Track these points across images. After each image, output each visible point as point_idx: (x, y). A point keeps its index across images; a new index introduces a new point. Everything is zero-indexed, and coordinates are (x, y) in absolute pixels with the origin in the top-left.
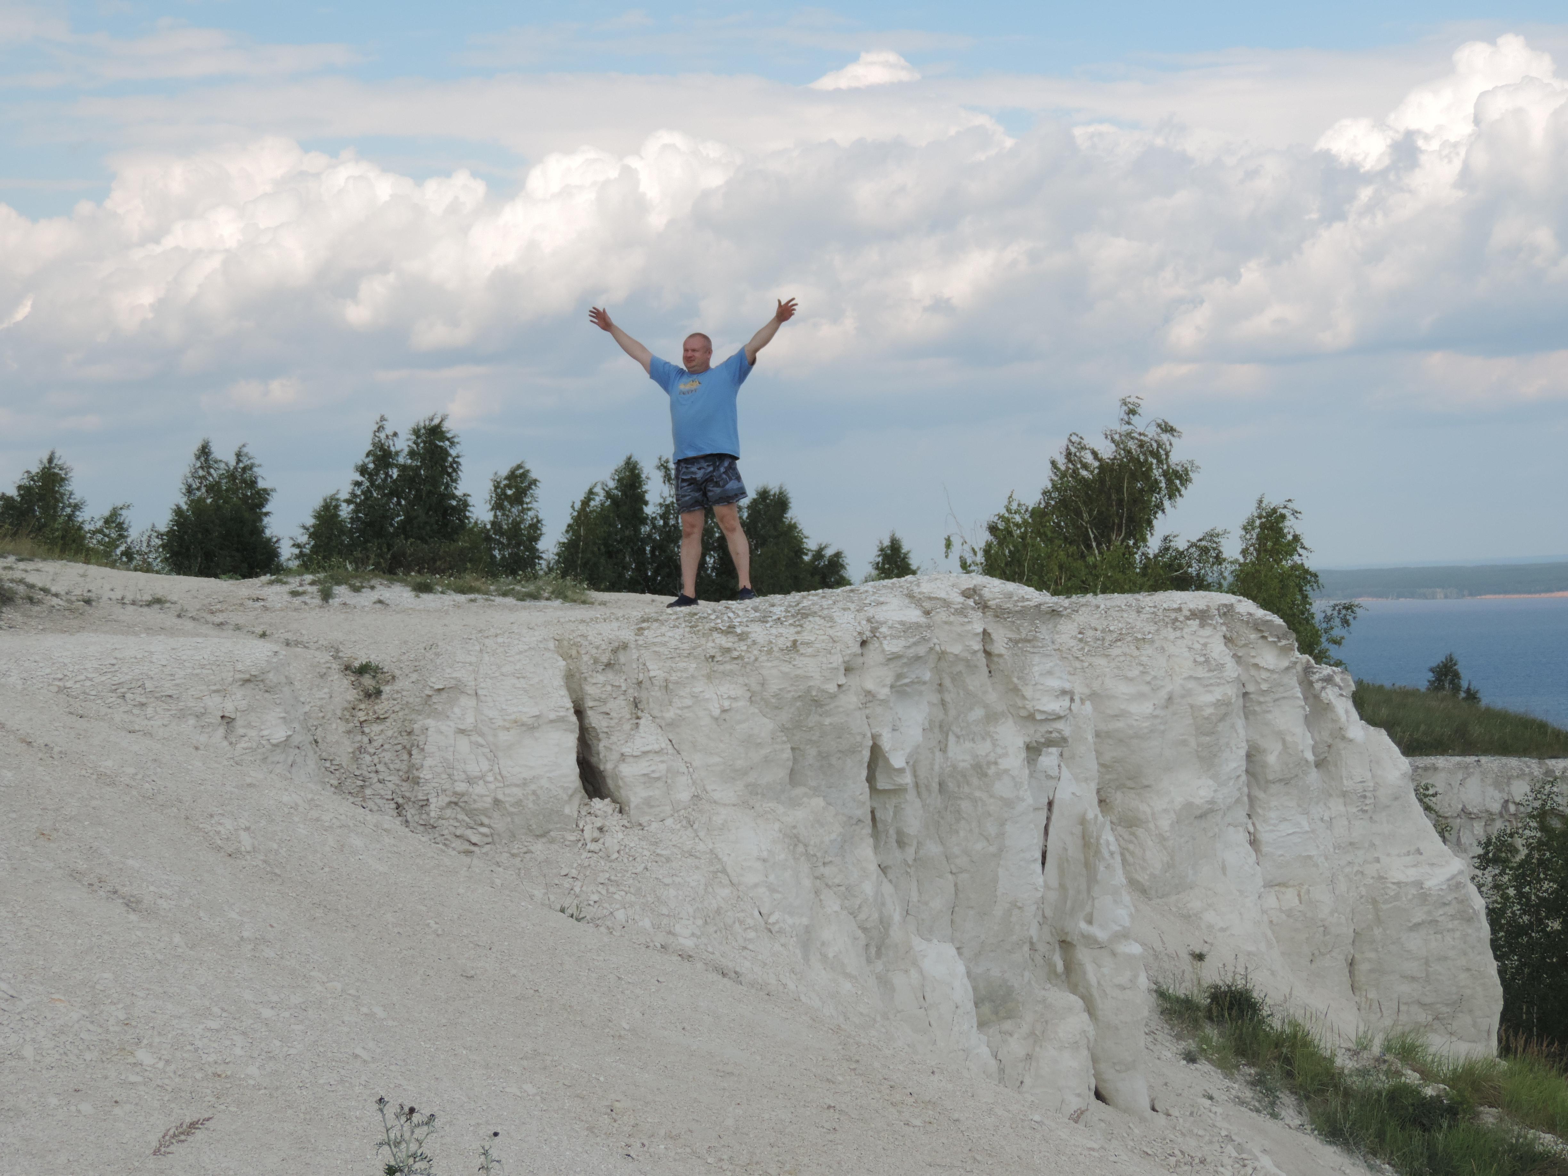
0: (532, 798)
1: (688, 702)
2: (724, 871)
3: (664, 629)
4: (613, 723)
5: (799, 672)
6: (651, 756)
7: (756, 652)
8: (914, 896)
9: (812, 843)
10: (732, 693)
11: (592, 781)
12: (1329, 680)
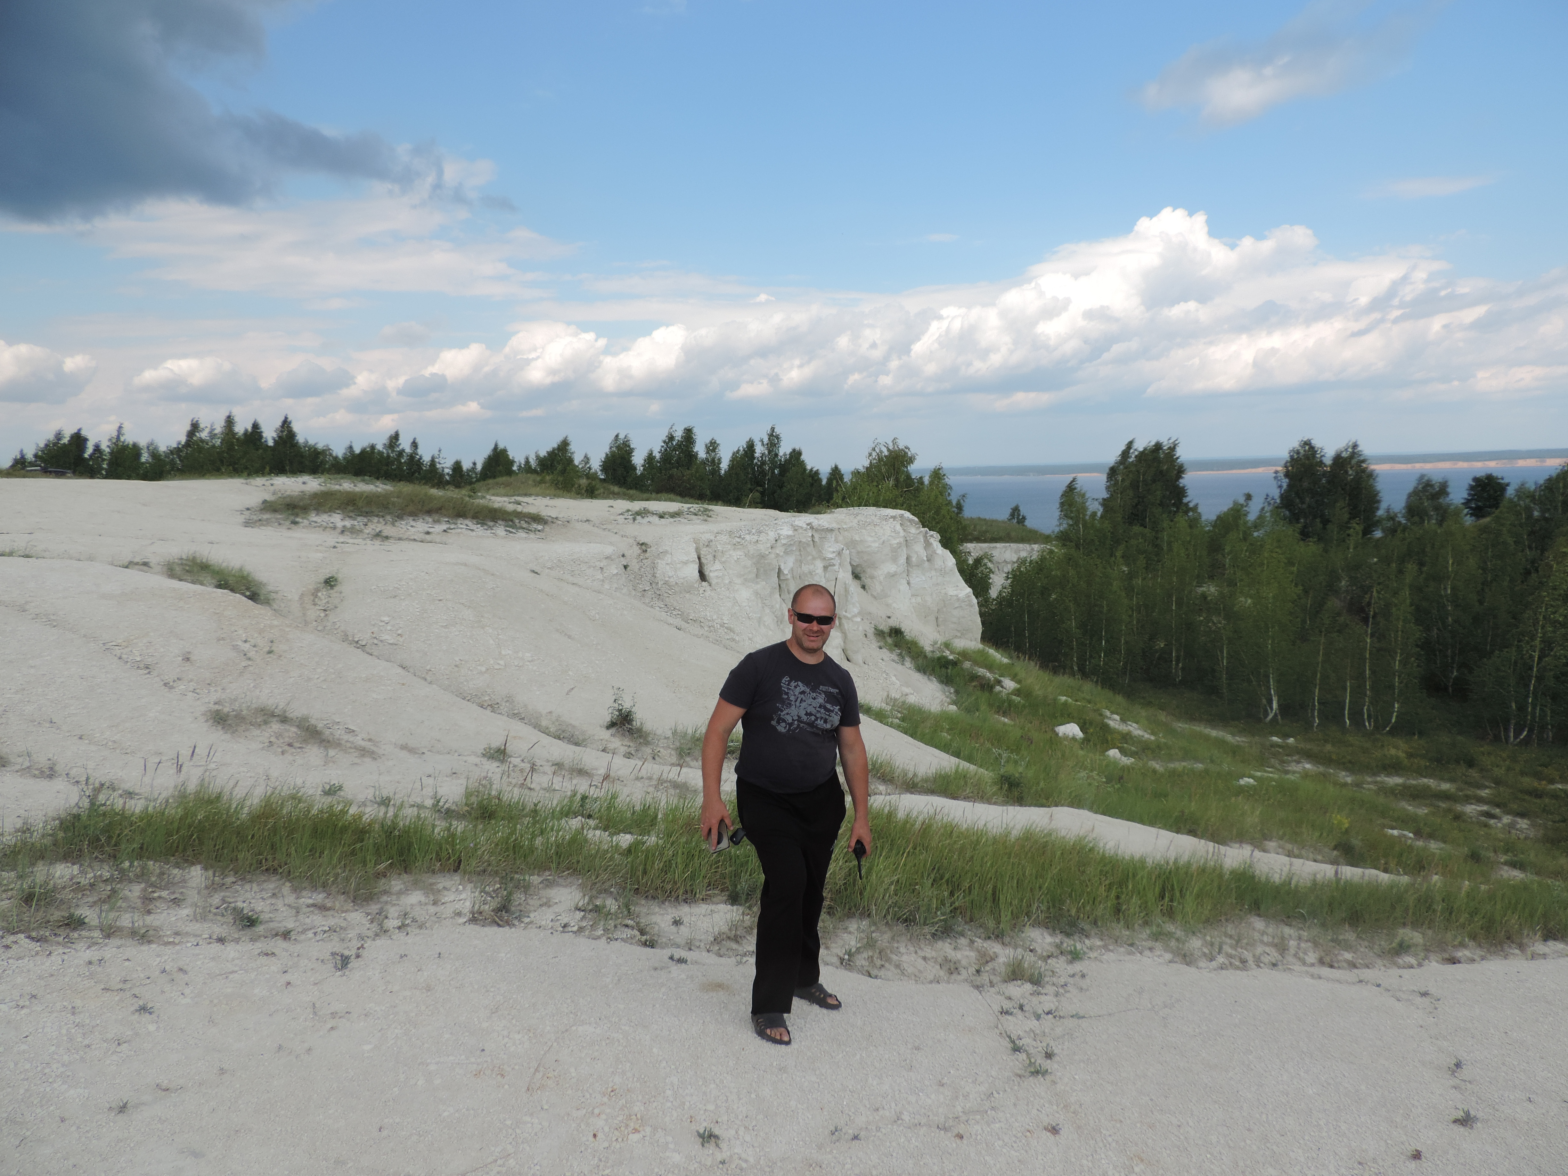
0: (686, 582)
2: (737, 602)
3: (722, 536)
4: (708, 562)
5: (758, 548)
6: (718, 570)
9: (762, 594)
11: (703, 576)
12: (932, 536)
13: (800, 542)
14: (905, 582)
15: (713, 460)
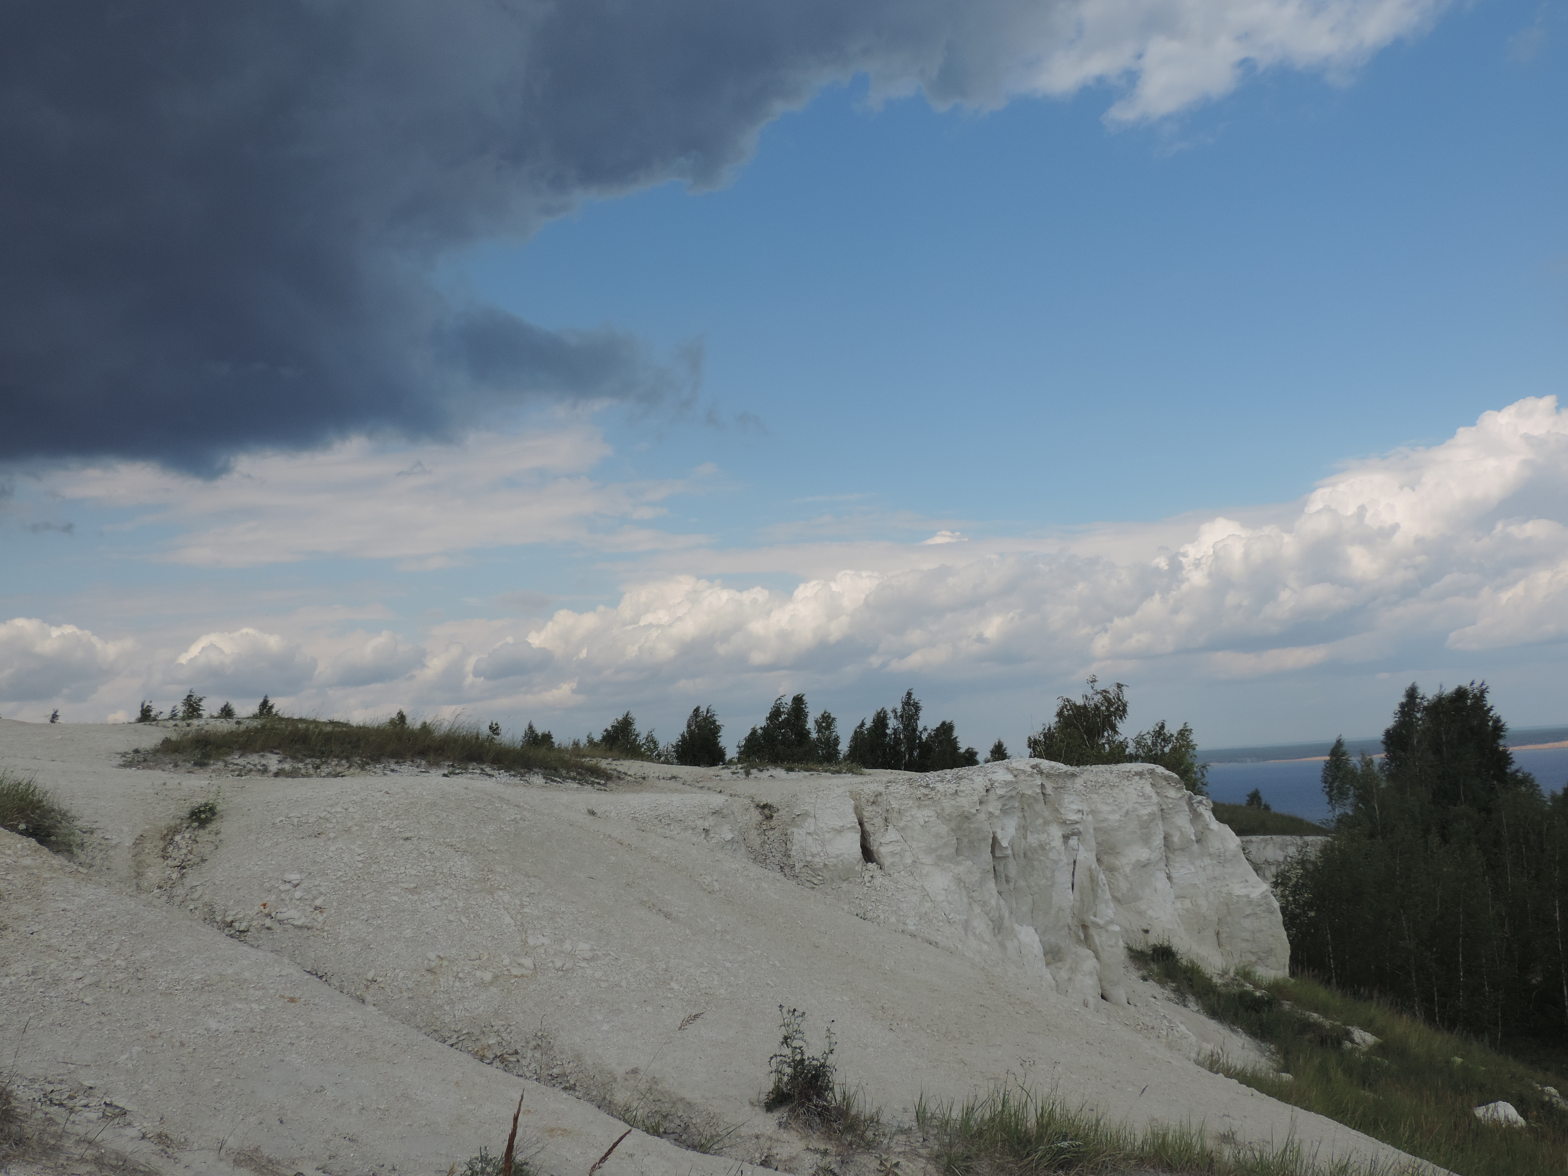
0: (840, 863)
1: (910, 818)
2: (928, 895)
3: (898, 786)
4: (876, 829)
5: (959, 804)
6: (893, 843)
7: (939, 796)
8: (1014, 905)
9: (967, 882)
10: (929, 814)
11: (868, 854)
12: (1200, 802)
13: (1023, 795)
14: (1162, 876)
15: (828, 739)
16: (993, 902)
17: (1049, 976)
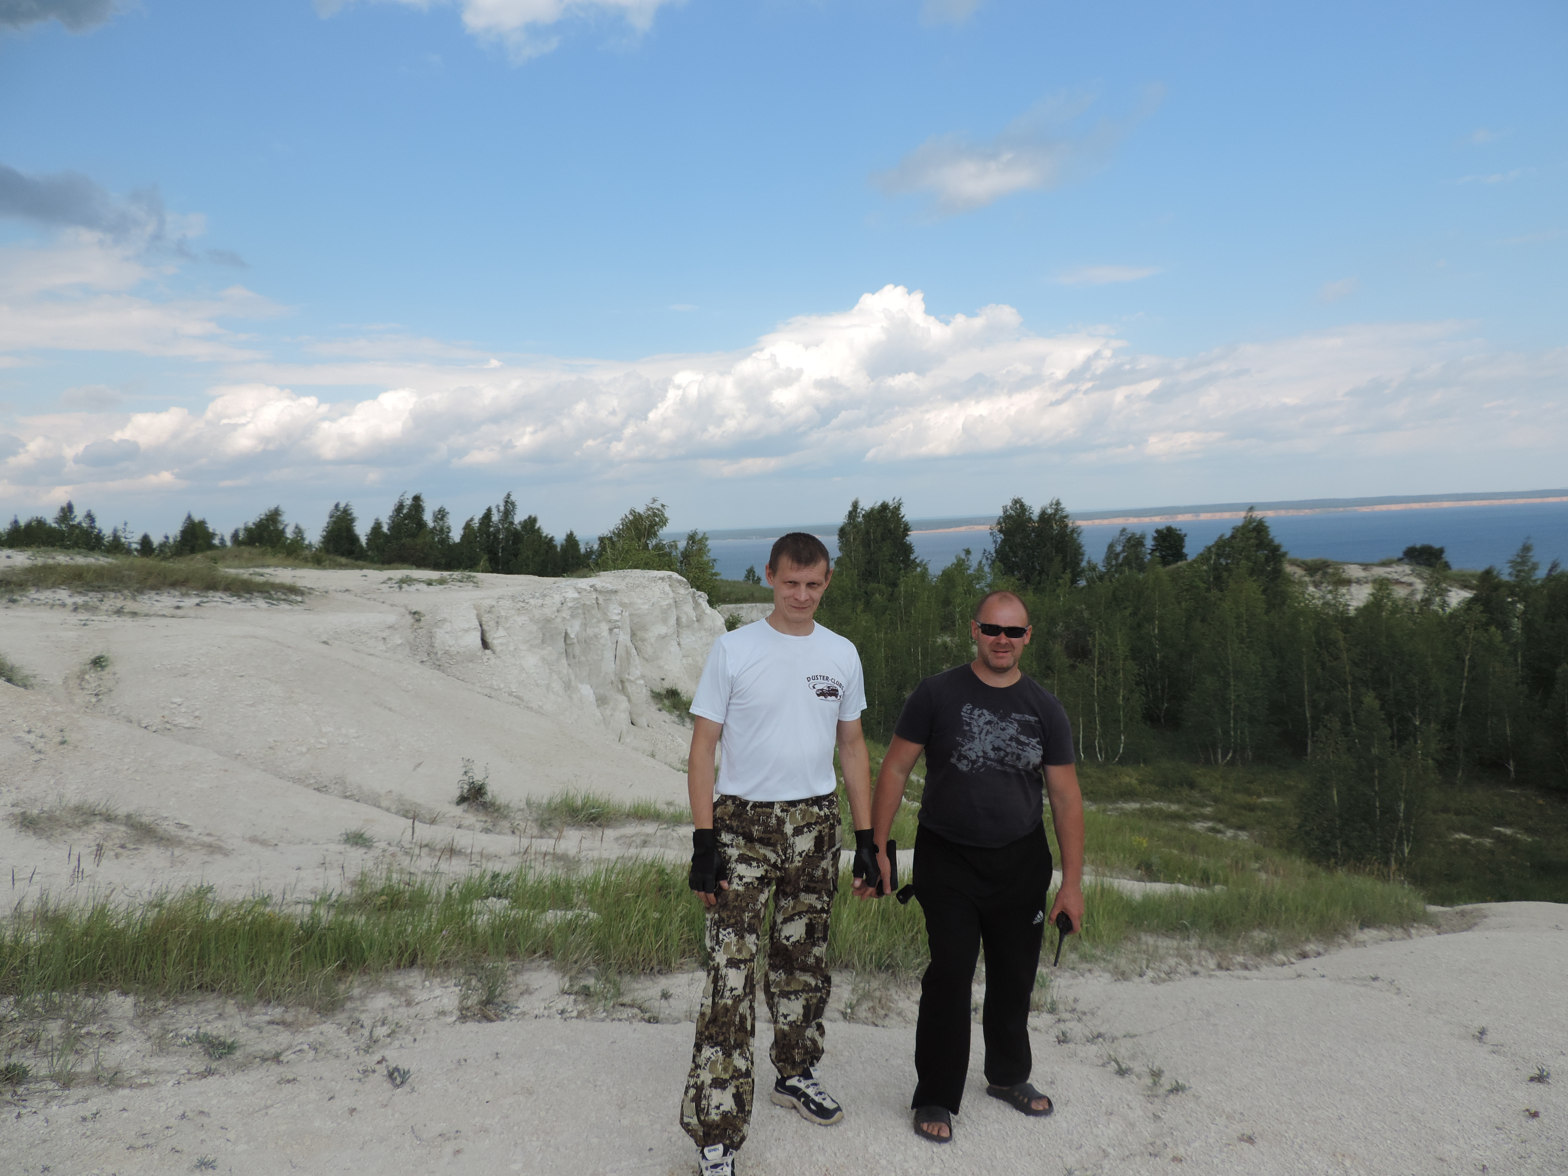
0: (468, 650)
2: (524, 669)
3: (505, 601)
4: (491, 628)
5: (544, 613)
6: (502, 637)
7: (531, 607)
8: (578, 672)
9: (549, 660)
10: (525, 619)
11: (485, 645)
12: (700, 596)
13: (584, 605)
14: (675, 643)
15: (443, 529)
16: (565, 671)
17: (599, 714)
